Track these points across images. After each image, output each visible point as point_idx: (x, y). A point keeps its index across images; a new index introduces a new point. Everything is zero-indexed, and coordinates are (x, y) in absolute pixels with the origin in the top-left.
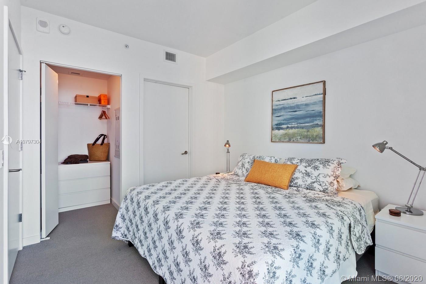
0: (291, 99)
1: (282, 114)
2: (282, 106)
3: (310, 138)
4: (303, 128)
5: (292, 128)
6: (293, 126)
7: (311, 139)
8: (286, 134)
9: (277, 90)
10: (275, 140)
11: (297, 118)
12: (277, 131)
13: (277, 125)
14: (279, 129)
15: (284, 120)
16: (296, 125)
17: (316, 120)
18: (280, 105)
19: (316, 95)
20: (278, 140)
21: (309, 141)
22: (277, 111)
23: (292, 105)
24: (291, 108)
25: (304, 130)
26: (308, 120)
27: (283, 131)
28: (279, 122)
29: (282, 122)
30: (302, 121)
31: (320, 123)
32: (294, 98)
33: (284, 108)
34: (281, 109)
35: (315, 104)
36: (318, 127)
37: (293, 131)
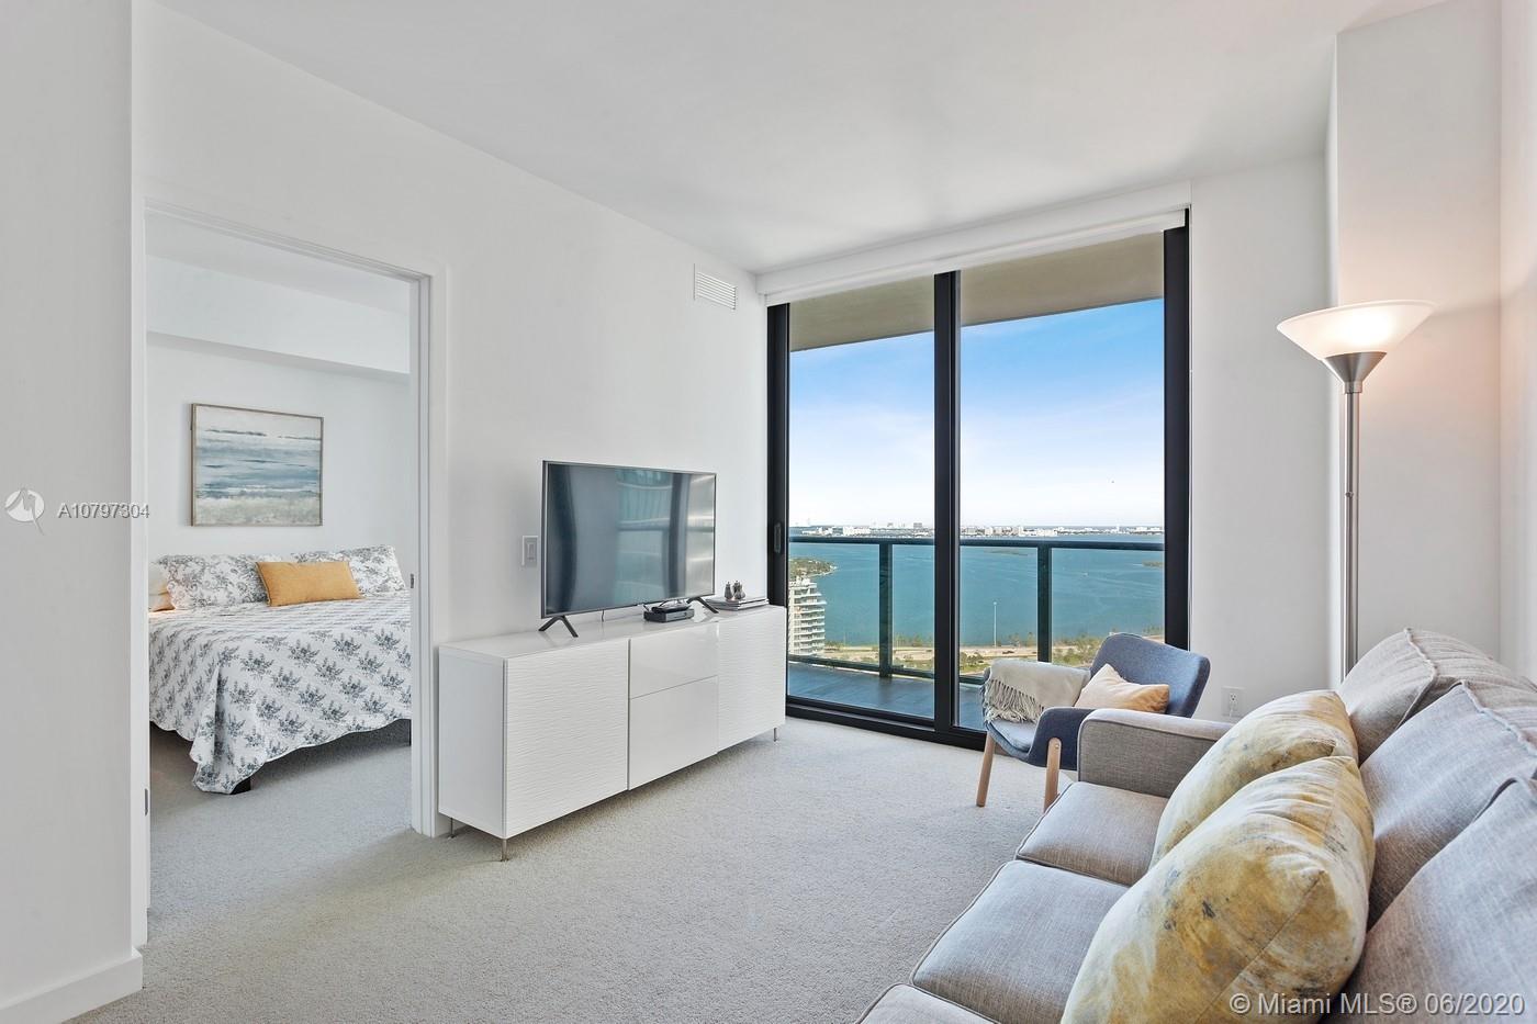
0: (251, 433)
1: (226, 462)
2: (225, 444)
3: (295, 516)
4: (280, 497)
5: (253, 495)
6: (256, 490)
7: (297, 520)
8: (238, 506)
9: (210, 406)
10: (204, 522)
11: (266, 477)
12: (210, 500)
13: (211, 485)
14: (217, 496)
15: (231, 477)
16: (264, 491)
17: (307, 484)
18: (218, 441)
19: (307, 438)
20: (213, 522)
21: (294, 522)
22: (209, 454)
23: (253, 448)
24: (251, 452)
25: (283, 500)
26: (292, 481)
27: (229, 500)
28: (218, 480)
29: (228, 480)
30: (278, 483)
31: (315, 490)
32: (260, 434)
33: (233, 451)
34: (223, 451)
35: (304, 454)
36: (310, 496)
37: (257, 501)
